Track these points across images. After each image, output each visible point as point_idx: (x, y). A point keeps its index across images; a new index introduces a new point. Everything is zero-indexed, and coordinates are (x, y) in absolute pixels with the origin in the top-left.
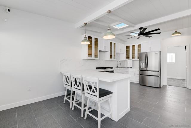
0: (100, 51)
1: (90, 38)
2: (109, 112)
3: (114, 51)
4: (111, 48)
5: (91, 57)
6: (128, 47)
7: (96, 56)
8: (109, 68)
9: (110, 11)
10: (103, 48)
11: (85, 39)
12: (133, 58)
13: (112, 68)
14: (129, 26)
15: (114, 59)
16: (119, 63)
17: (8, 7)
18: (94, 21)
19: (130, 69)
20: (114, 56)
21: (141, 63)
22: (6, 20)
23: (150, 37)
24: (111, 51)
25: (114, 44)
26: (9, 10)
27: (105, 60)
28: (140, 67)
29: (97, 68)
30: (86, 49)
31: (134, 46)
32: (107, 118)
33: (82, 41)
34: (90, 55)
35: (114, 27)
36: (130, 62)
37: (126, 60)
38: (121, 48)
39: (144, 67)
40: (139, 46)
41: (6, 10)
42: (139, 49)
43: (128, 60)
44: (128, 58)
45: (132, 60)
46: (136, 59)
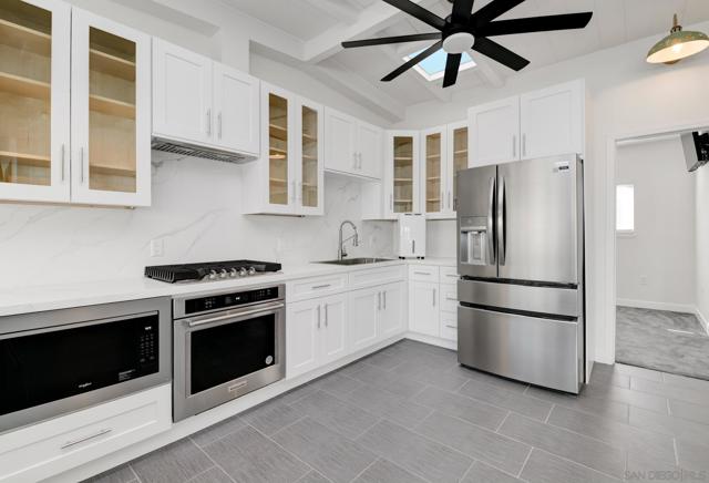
6: (403, 144)
12: (432, 204)
15: (307, 211)
19: (413, 267)
21: (466, 232)
28: (462, 254)
31: (434, 140)
36: (410, 229)
37: (395, 216)
39: (482, 256)
40: (461, 134)
42: (461, 156)
43: (402, 216)
44: (404, 205)
45: (422, 219)
46: (447, 211)
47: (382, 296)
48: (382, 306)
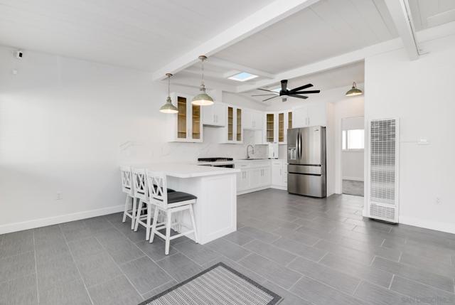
0: (204, 126)
1: (182, 100)
2: (190, 229)
3: (239, 126)
4: (230, 118)
5: (185, 137)
6: (270, 117)
7: (196, 135)
8: (223, 159)
9: (205, 57)
10: (213, 121)
11: (169, 103)
12: (281, 139)
13: (231, 159)
14: (261, 78)
15: (238, 142)
16: (250, 149)
17: (19, 50)
18: (187, 69)
19: (274, 162)
20: (239, 135)
21: (290, 149)
22: (15, 72)
23: (305, 98)
24: (230, 126)
25: (239, 111)
26: (21, 55)
27: (218, 144)
28: (289, 157)
29: (200, 160)
30: (173, 122)
31: (281, 116)
32: (184, 238)
33: (163, 108)
34: (182, 134)
35: (230, 78)
36: (273, 148)
37: (267, 143)
38: (254, 119)
39: (295, 157)
40: (290, 114)
41: (15, 54)
42: (290, 122)
43: (270, 144)
44: (271, 139)
45: (277, 144)
46: (285, 142)
47: (262, 171)
48: (262, 174)
